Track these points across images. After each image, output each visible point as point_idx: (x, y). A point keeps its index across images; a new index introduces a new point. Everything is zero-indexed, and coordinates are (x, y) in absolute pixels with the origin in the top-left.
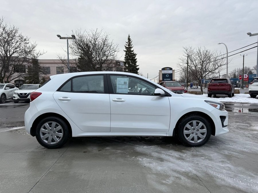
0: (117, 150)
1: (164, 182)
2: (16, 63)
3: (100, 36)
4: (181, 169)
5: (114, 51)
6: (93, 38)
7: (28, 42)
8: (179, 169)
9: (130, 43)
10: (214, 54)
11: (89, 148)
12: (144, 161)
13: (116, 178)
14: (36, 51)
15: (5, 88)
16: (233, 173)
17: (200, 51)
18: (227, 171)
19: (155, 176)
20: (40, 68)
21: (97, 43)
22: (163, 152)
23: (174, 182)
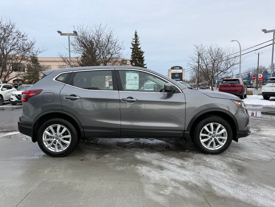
0: (116, 157)
1: (162, 192)
2: (14, 62)
3: (104, 32)
4: (181, 178)
5: (119, 49)
6: (97, 34)
7: (26, 38)
8: (178, 178)
9: (136, 40)
10: (227, 52)
11: (87, 156)
12: (143, 170)
13: (111, 189)
14: (35, 49)
15: (2, 89)
16: (235, 182)
17: (211, 49)
18: (228, 180)
19: (152, 186)
20: (40, 67)
21: (101, 39)
22: (164, 160)
23: (172, 193)
